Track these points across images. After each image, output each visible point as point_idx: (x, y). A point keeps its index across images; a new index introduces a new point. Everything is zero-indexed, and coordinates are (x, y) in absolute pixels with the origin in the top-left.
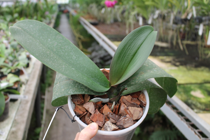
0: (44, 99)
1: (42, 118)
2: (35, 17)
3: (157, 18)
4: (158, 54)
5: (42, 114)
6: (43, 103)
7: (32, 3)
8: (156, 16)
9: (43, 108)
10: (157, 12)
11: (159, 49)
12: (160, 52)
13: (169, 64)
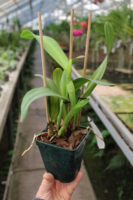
0: (17, 123)
1: (15, 141)
2: (10, 46)
3: (120, 48)
4: (121, 81)
5: (15, 137)
6: (17, 127)
7: (7, 33)
8: (118, 46)
9: (16, 132)
10: (119, 42)
11: (122, 77)
12: (123, 79)
13: (130, 92)
